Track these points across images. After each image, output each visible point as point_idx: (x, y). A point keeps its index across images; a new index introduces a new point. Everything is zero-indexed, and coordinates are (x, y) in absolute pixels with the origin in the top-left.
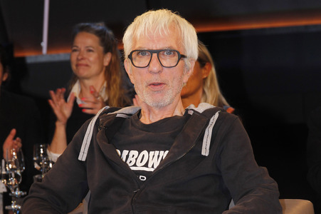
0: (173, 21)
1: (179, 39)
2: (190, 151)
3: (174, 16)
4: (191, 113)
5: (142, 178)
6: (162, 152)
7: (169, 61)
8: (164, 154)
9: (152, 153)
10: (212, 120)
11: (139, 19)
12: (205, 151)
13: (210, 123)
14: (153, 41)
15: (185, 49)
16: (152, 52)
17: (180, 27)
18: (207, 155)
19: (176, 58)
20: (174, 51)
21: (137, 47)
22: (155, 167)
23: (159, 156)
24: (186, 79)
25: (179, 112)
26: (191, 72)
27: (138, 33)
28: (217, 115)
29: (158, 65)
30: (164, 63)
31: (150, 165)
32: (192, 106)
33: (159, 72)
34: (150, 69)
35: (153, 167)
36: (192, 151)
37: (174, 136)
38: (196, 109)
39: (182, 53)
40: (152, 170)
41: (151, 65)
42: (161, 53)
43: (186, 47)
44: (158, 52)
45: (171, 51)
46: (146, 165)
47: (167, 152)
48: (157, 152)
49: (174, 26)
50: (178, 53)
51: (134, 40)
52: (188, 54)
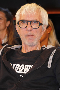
0: (38, 9)
1: (40, 16)
2: (42, 66)
3: (38, 6)
4: (44, 49)
5: (21, 76)
6: (30, 66)
7: (35, 26)
8: (31, 66)
9: (26, 66)
10: (53, 52)
11: (23, 7)
12: (49, 66)
13: (52, 54)
14: (29, 17)
15: (42, 21)
16: (28, 21)
17: (41, 11)
18: (50, 67)
19: (38, 24)
20: (38, 21)
21: (21, 19)
22: (27, 72)
23: (29, 67)
24: (42, 34)
25: (38, 48)
26: (44, 31)
27: (22, 13)
28: (55, 50)
29: (31, 27)
30: (33, 27)
31: (25, 71)
32: (44, 46)
33: (31, 30)
34: (27, 29)
35: (26, 72)
36: (43, 66)
37: (36, 59)
38: (46, 47)
39: (41, 23)
40: (26, 73)
41: (27, 27)
42: (32, 22)
43: (43, 20)
44: (31, 22)
45: (36, 22)
46: (23, 71)
47: (32, 65)
48: (28, 65)
49: (38, 11)
50: (39, 22)
51: (20, 16)
52: (44, 23)
